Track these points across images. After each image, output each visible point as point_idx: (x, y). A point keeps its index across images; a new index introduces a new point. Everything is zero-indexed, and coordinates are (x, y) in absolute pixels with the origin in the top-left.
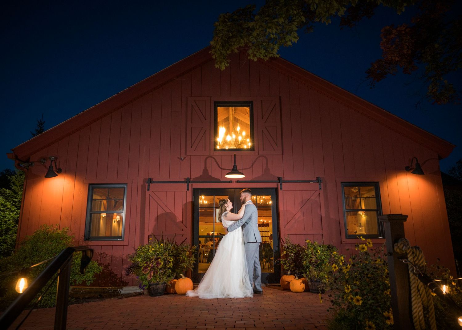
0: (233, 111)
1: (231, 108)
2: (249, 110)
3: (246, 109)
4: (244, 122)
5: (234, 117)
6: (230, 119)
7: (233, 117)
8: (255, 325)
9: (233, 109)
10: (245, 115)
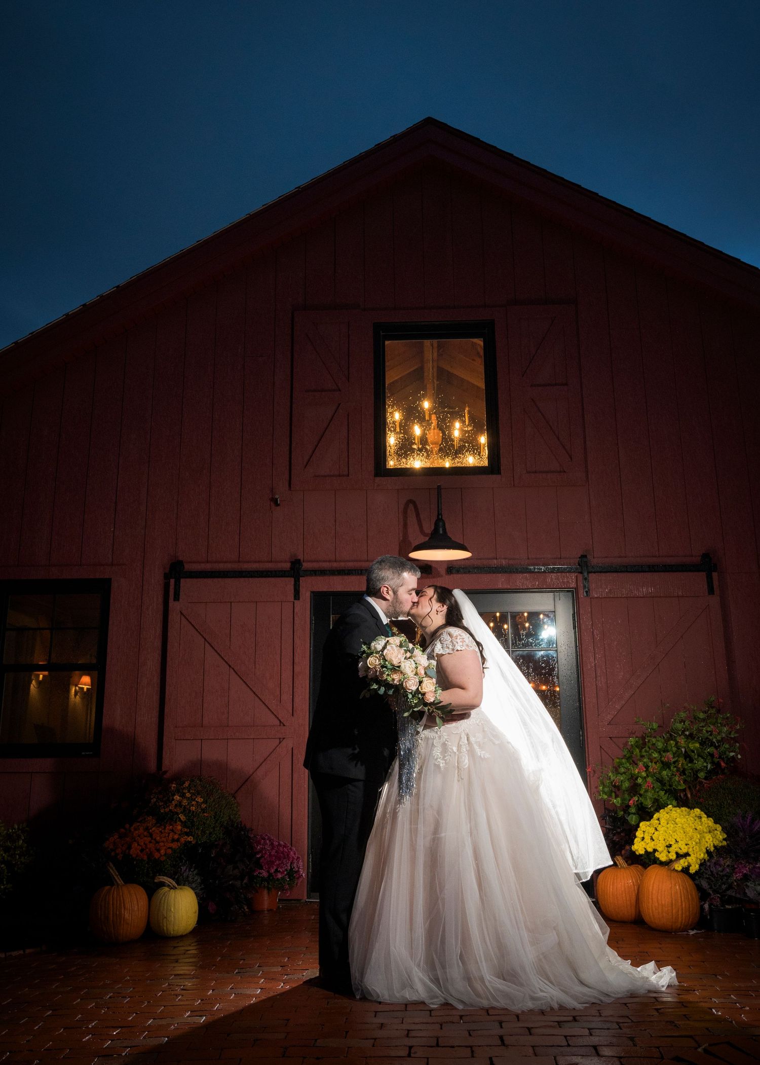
0: (435, 350)
1: (427, 343)
2: (482, 344)
3: (474, 344)
4: (468, 382)
5: (438, 367)
6: (426, 374)
7: (435, 370)
8: (505, 1038)
9: (435, 345)
10: (473, 360)
